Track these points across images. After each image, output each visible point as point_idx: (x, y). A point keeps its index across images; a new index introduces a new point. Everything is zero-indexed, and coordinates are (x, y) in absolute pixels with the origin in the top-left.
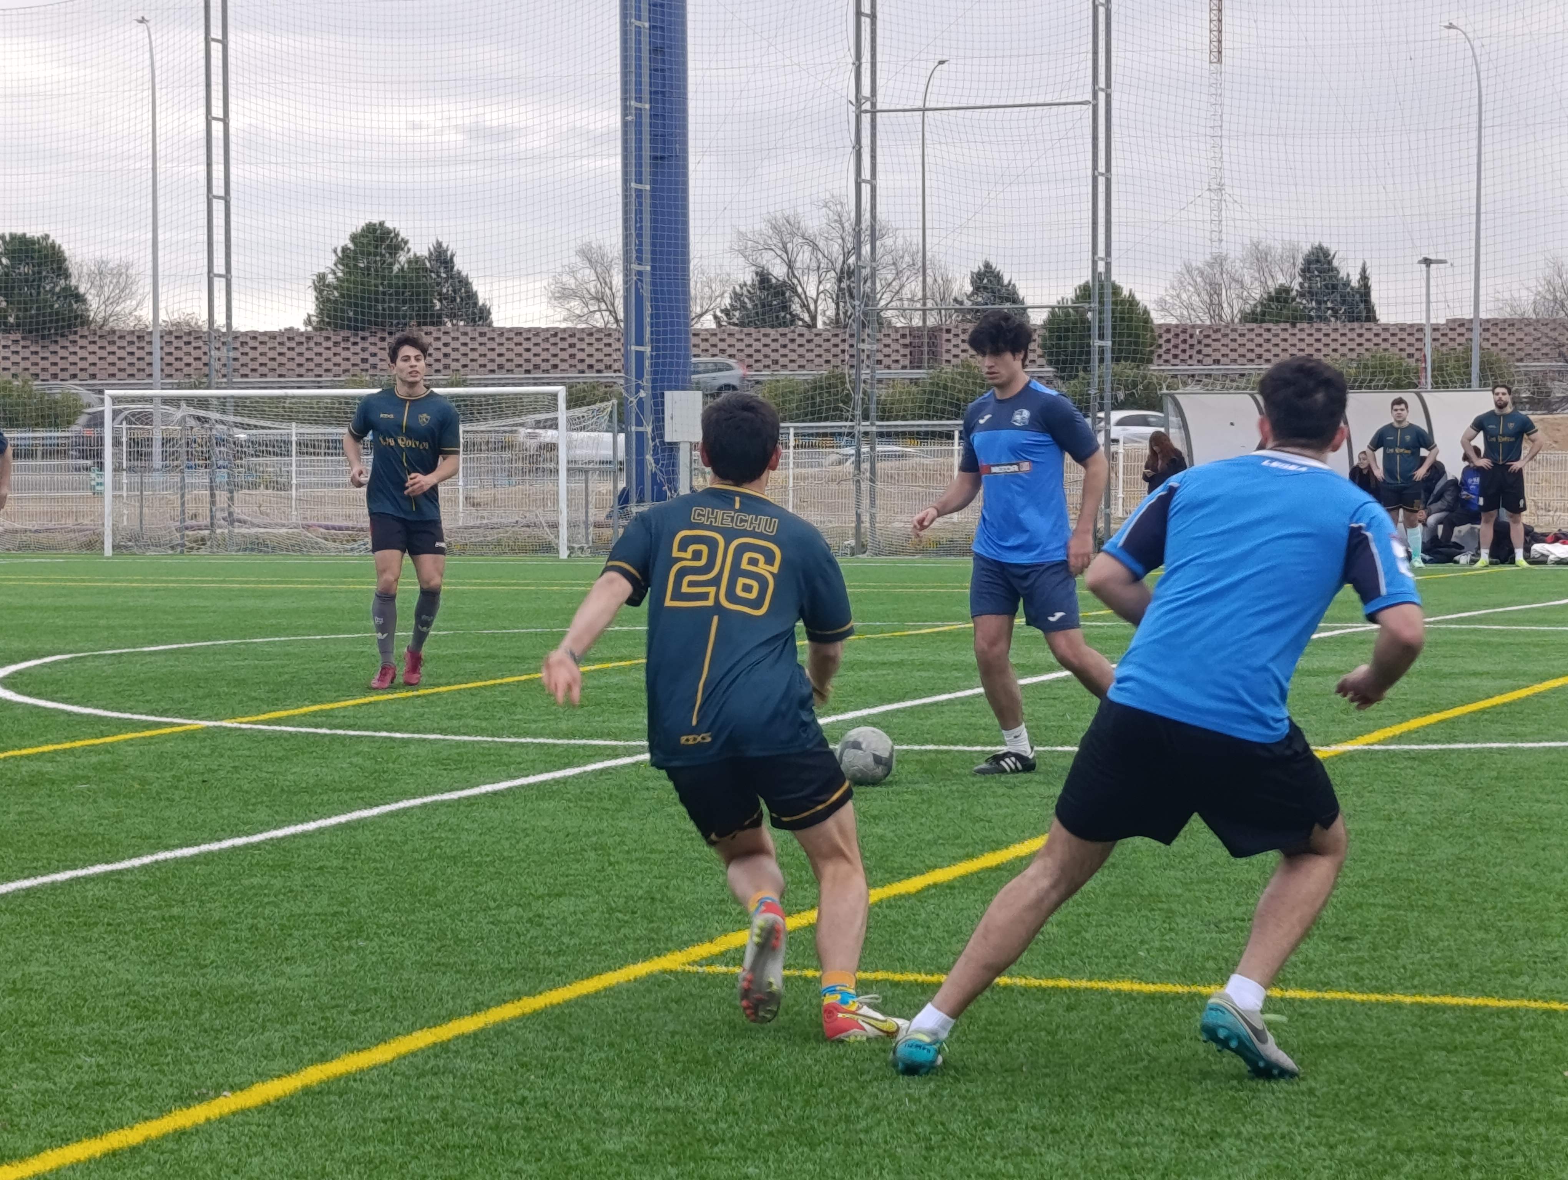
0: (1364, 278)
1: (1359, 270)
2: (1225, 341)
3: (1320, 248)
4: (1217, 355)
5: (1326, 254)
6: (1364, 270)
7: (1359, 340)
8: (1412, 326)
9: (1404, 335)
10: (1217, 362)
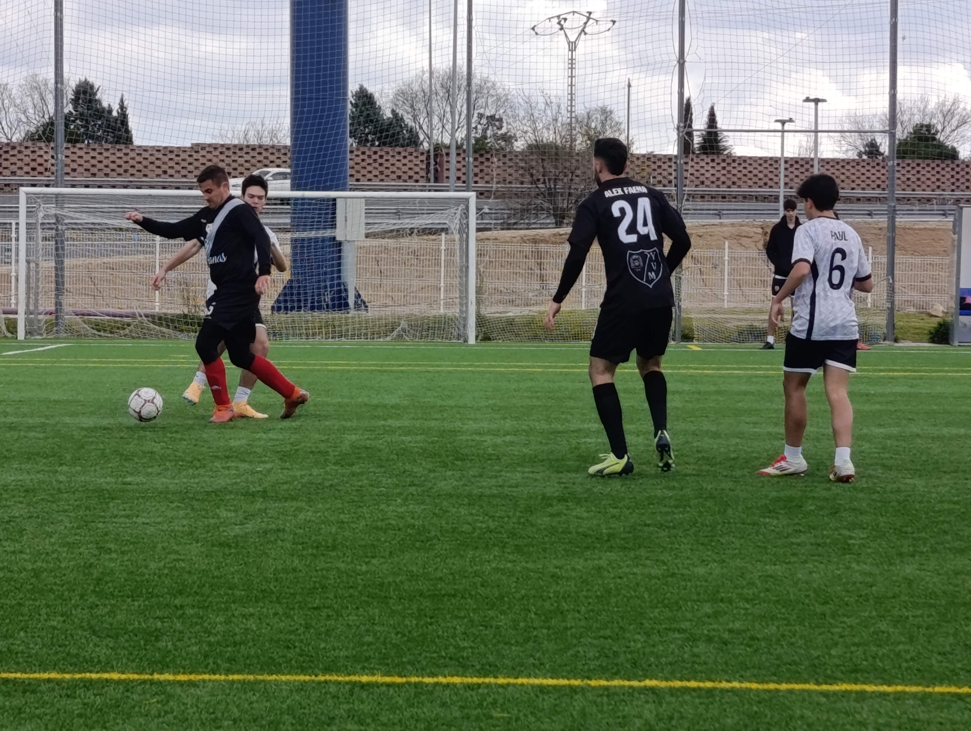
0: (122, 107)
1: (118, 101)
2: (20, 156)
3: (86, 83)
4: (13, 168)
5: (92, 87)
6: (122, 101)
7: (125, 159)
8: (166, 148)
9: (160, 156)
10: (13, 173)
